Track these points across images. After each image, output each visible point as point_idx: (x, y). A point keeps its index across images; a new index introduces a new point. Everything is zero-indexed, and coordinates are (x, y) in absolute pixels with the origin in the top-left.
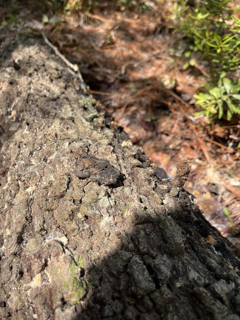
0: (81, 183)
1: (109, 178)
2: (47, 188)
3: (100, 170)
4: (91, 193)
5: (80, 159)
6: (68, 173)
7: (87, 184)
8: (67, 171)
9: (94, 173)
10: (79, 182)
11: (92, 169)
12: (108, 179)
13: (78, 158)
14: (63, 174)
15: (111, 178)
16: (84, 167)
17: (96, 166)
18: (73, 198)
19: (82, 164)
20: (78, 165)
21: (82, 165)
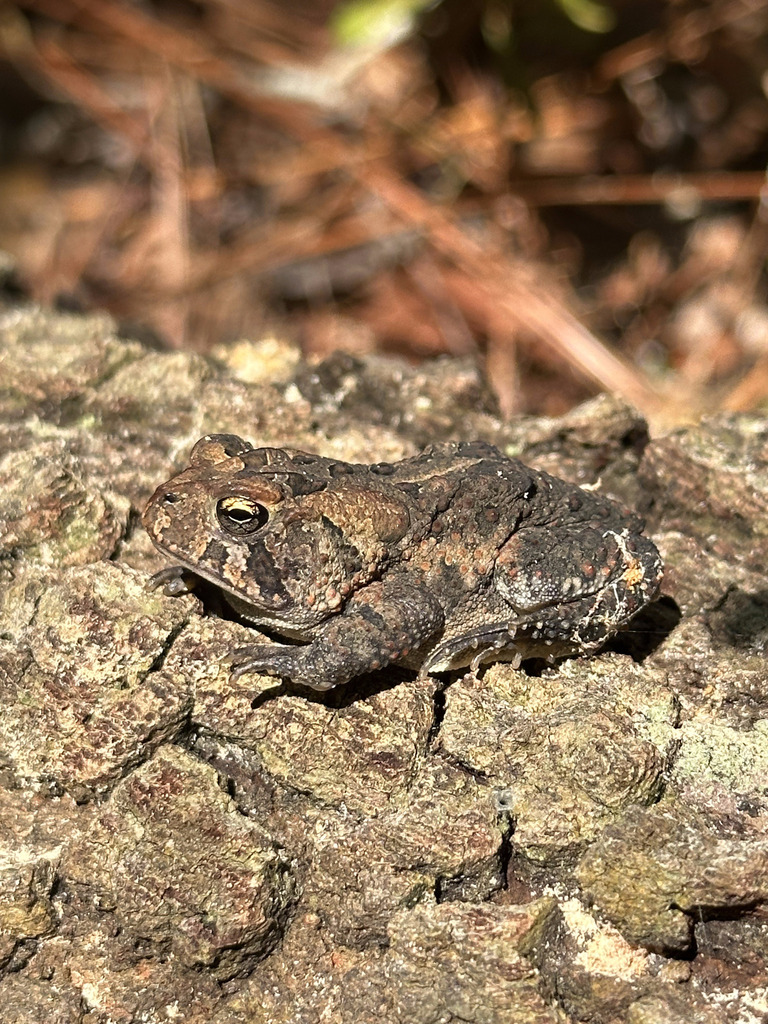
0: (375, 729)
1: (612, 562)
2: (17, 959)
3: (502, 529)
4: (553, 748)
5: (283, 512)
6: (168, 721)
7: (439, 714)
8: (147, 702)
9: (470, 581)
10: (363, 731)
11: (426, 558)
12: (609, 580)
13: (272, 508)
14: (118, 751)
15: (627, 557)
16: (355, 568)
17: (447, 518)
18: (420, 867)
19: (325, 547)
20: (292, 568)
21: (330, 552)
